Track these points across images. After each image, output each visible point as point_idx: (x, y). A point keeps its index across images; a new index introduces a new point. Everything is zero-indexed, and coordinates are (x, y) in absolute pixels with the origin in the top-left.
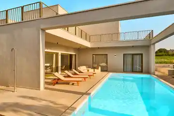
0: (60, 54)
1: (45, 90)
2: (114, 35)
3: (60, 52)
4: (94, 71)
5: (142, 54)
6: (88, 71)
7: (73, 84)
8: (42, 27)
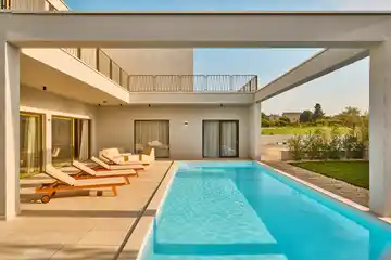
0: (49, 117)
1: (21, 218)
2: (183, 79)
3: (49, 113)
4: (140, 159)
5: (237, 122)
6: (126, 159)
7: (100, 194)
8: (13, 36)
